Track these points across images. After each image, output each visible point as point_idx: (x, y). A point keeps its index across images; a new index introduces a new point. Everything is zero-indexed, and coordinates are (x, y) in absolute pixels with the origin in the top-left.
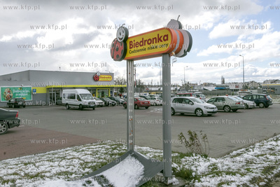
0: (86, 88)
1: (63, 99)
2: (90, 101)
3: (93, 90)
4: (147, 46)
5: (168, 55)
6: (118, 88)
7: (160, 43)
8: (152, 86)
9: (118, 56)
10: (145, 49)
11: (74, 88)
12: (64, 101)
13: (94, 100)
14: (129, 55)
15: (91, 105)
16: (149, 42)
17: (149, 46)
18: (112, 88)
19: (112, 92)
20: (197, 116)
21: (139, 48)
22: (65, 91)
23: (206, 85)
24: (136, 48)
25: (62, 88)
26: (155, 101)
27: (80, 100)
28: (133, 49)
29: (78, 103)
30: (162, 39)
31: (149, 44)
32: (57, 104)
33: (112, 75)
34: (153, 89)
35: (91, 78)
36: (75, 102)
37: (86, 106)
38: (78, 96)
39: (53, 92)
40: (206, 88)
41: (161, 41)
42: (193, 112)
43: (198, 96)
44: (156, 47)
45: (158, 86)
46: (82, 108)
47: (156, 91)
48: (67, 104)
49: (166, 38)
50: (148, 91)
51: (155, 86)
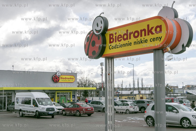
0: (44, 91)
1: (16, 104)
2: (49, 106)
3: (52, 94)
4: (133, 40)
5: (161, 51)
6: (81, 91)
7: (151, 36)
8: (122, 89)
9: (94, 53)
10: (130, 44)
11: (29, 91)
12: (17, 106)
13: (54, 106)
14: (108, 52)
15: (50, 112)
16: (136, 34)
17: (135, 40)
18: (75, 91)
19: (74, 96)
20: (183, 127)
21: (123, 42)
22: (18, 95)
23: (189, 87)
24: (118, 43)
25: (14, 91)
26: (128, 107)
27: (36, 106)
28: (113, 44)
29: (34, 109)
30: (153, 31)
31: (135, 37)
32: (8, 110)
33: (74, 75)
34: (124, 92)
35: (50, 78)
36: (30, 108)
37: (44, 114)
38: (34, 100)
39: (3, 96)
40: (190, 91)
41: (152, 34)
42: (178, 122)
43: (181, 102)
44: (146, 41)
45: (130, 89)
46: (39, 116)
47: (128, 95)
48: (20, 110)
49: (158, 29)
50: (118, 96)
51: (126, 89)
